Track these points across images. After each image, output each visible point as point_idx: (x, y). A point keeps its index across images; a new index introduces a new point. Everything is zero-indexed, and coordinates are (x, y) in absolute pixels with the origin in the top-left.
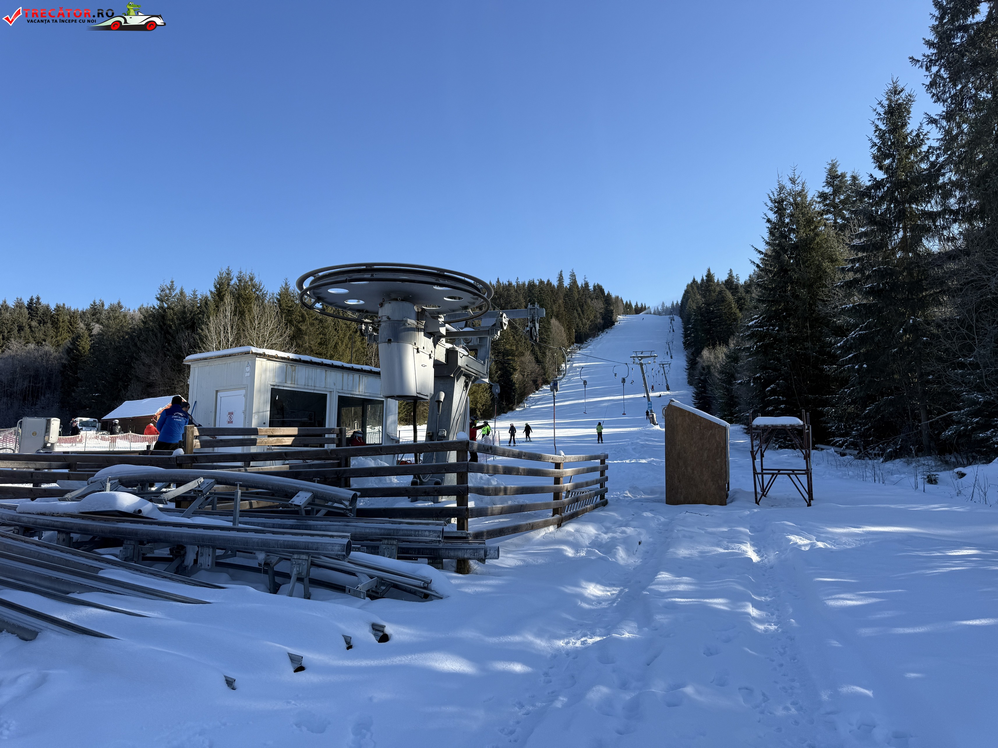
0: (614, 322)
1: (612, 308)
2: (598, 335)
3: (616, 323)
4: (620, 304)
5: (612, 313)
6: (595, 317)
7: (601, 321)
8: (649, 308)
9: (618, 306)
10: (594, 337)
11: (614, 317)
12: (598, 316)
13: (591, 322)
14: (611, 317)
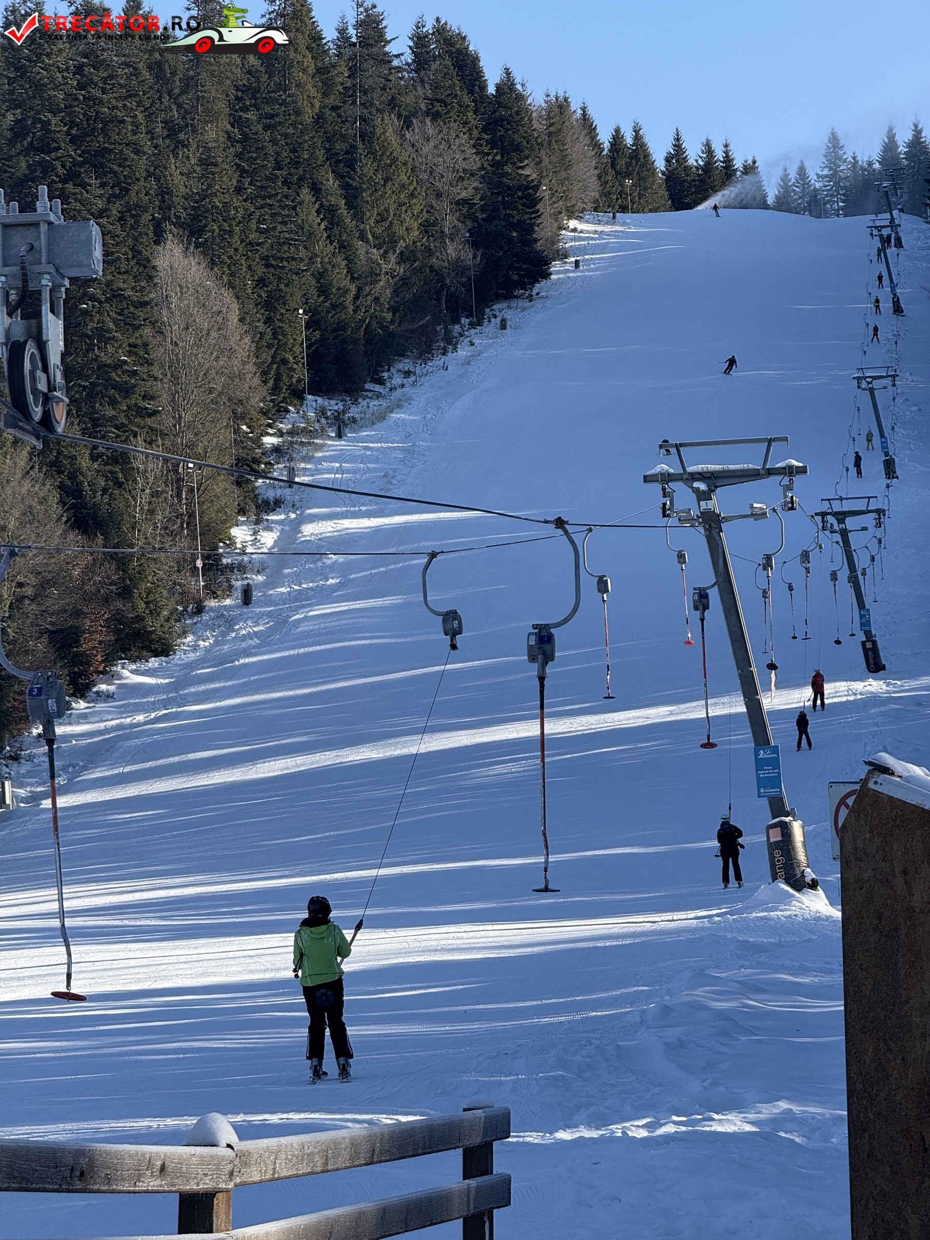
0: (547, 262)
1: (530, 172)
2: (451, 342)
3: (556, 266)
4: (578, 149)
5: (531, 201)
6: (427, 227)
7: (468, 256)
8: (750, 169)
9: (565, 163)
10: (426, 352)
11: (543, 230)
12: (450, 221)
13: (403, 258)
14: (526, 229)
